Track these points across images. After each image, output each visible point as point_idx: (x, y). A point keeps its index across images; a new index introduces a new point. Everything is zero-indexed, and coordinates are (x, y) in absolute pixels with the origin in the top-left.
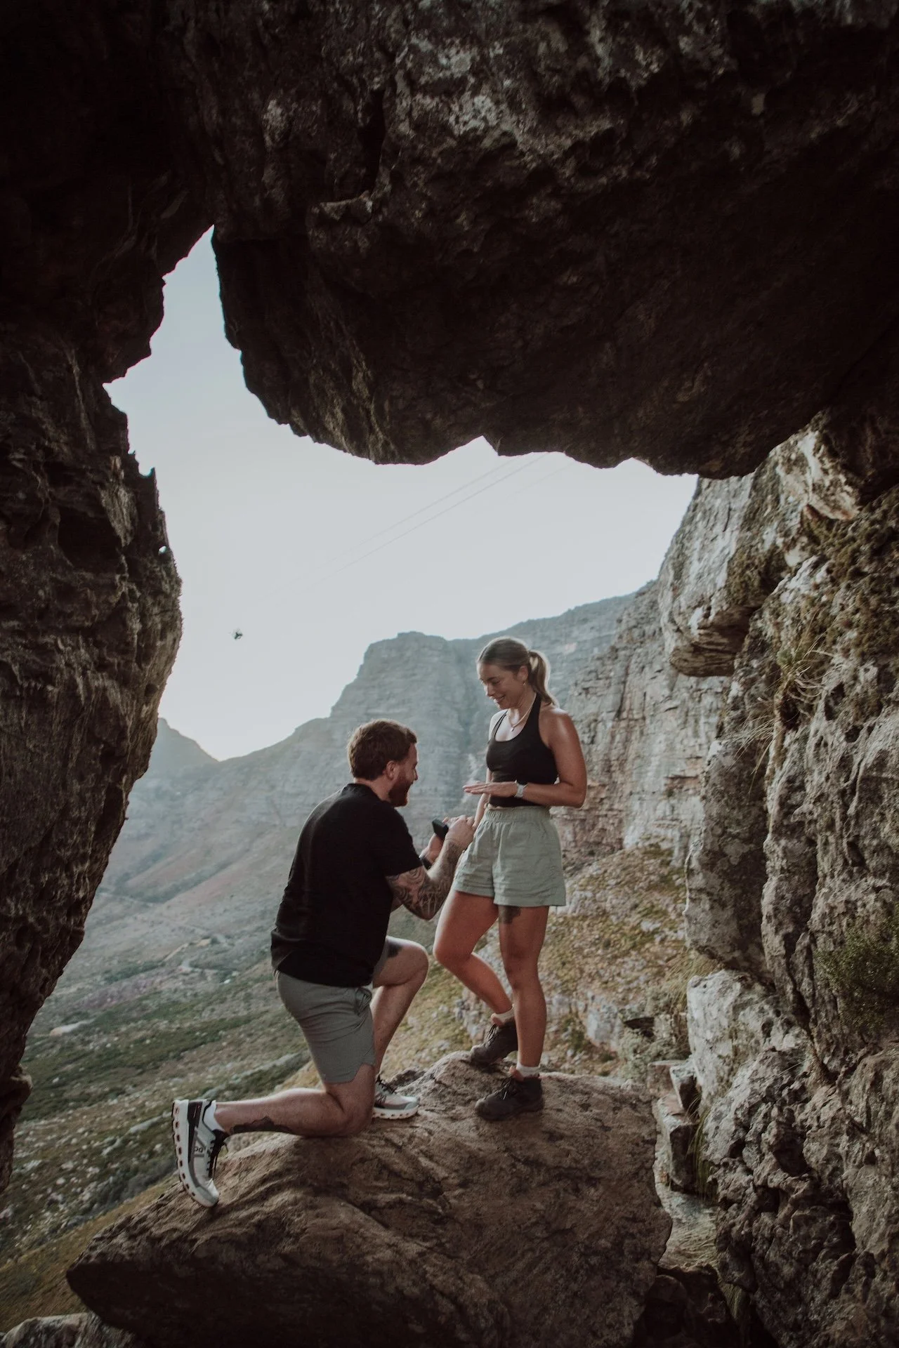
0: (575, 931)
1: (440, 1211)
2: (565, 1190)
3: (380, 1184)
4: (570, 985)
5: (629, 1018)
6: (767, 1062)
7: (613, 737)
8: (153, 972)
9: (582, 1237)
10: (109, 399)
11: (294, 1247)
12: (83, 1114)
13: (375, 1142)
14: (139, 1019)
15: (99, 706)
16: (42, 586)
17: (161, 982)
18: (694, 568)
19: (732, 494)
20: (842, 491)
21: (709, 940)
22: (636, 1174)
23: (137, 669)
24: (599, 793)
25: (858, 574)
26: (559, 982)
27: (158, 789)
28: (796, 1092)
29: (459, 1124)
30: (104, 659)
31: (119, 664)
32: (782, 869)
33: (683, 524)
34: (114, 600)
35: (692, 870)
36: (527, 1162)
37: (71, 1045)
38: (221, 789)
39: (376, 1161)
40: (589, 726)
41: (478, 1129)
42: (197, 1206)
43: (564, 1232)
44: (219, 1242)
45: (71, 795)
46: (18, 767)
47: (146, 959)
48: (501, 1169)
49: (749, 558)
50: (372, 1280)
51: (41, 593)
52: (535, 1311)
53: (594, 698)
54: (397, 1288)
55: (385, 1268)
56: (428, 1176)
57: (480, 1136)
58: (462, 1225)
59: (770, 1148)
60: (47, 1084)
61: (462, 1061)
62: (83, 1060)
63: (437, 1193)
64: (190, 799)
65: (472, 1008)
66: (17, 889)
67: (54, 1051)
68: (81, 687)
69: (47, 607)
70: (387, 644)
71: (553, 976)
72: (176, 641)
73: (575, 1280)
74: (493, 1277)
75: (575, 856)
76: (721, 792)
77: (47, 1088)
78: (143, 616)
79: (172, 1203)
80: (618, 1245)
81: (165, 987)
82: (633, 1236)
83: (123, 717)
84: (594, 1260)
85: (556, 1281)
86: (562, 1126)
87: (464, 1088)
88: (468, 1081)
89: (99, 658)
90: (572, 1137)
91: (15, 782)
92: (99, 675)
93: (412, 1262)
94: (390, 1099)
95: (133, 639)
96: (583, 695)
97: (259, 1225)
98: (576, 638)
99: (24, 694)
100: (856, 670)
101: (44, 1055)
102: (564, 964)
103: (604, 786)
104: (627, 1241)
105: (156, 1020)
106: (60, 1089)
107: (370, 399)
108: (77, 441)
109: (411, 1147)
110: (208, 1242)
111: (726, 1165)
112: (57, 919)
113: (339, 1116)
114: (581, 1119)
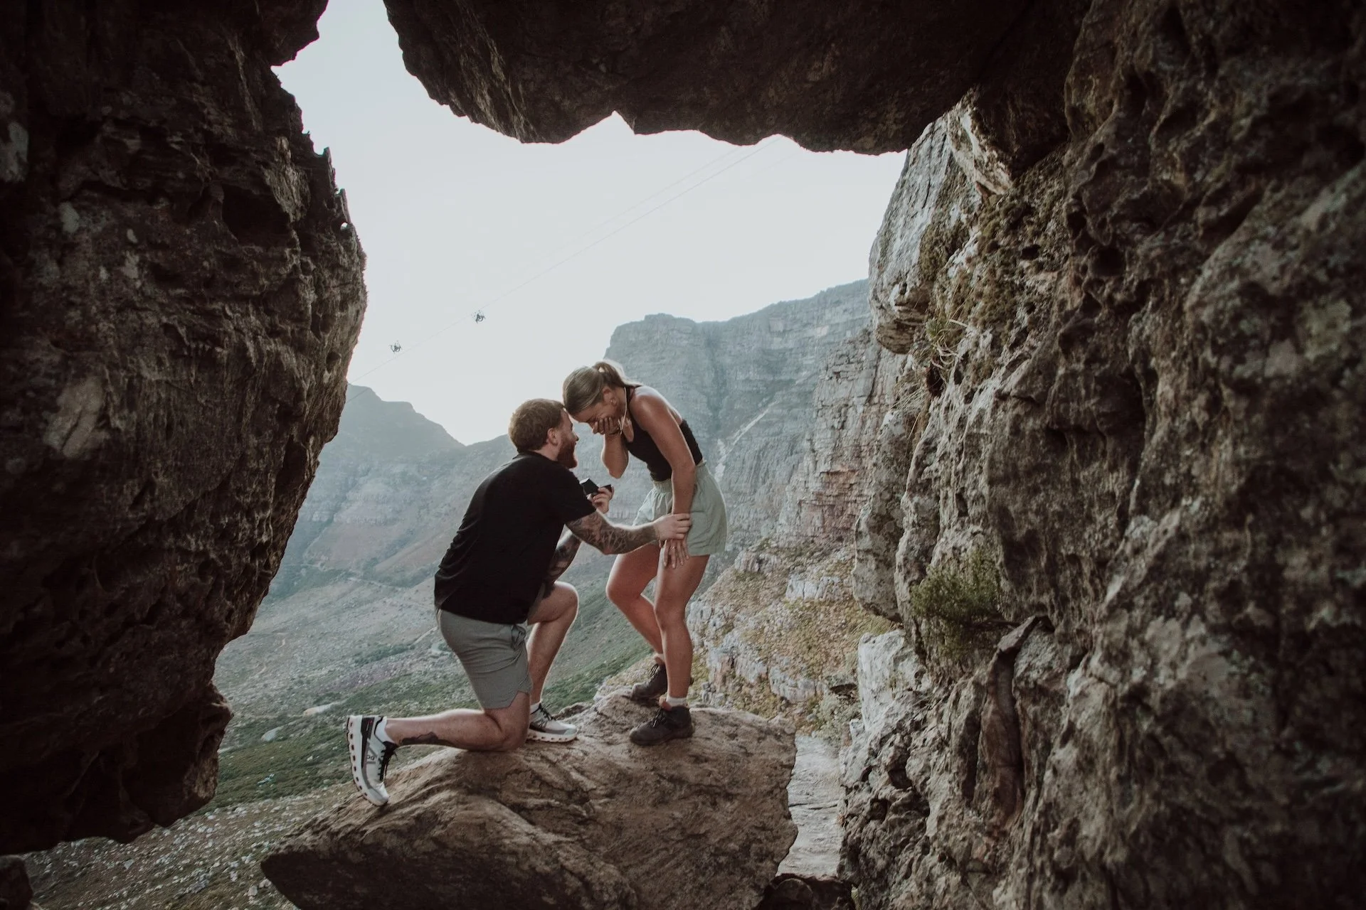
0: (822, 616)
1: (585, 814)
2: (703, 803)
3: (532, 791)
4: (816, 669)
5: (835, 685)
6: (902, 700)
7: (864, 422)
8: (403, 655)
9: (714, 840)
10: (278, 82)
11: (443, 831)
12: (338, 790)
13: (531, 758)
14: (391, 700)
15: (273, 368)
16: (207, 258)
17: (411, 664)
18: (897, 245)
19: (933, 170)
20: (998, 167)
21: (874, 597)
22: (771, 792)
23: (313, 337)
24: (848, 478)
25: (995, 247)
26: (804, 666)
27: (404, 474)
28: (918, 723)
29: (613, 747)
30: (276, 326)
31: (293, 332)
32: (914, 522)
33: (892, 201)
34: (284, 272)
35: (861, 533)
36: (671, 779)
37: (324, 725)
38: (467, 474)
39: (530, 773)
40: (839, 411)
41: (630, 751)
42: (371, 805)
43: (698, 836)
44: (384, 832)
45: (248, 447)
46: (190, 418)
47: (397, 642)
48: (647, 784)
49: (937, 234)
50: (509, 859)
51: (206, 264)
52: (663, 896)
53: (845, 382)
54: (530, 866)
55: (521, 849)
56: (577, 787)
57: (631, 757)
58: (603, 827)
59: (886, 768)
60: (301, 762)
61: (623, 696)
62: (336, 739)
63: (583, 800)
64: (436, 484)
65: (718, 690)
66: (197, 527)
67: (308, 731)
68: (251, 350)
69: (213, 277)
70: (633, 326)
71: (799, 660)
72: (359, 313)
73: (704, 875)
74: (627, 868)
75: (823, 542)
76: (890, 459)
77: (300, 766)
78: (319, 286)
79: (351, 806)
80: (745, 849)
81: (415, 669)
82: (760, 841)
83: (299, 380)
84: (722, 859)
85: (685, 874)
86: (708, 751)
87: (622, 719)
88: (627, 713)
89: (271, 324)
90: (716, 760)
91: (187, 433)
92: (272, 340)
93: (547, 847)
94: (551, 725)
95: (307, 308)
96: (834, 380)
97: (418, 818)
98: (829, 321)
99: (192, 354)
100: (978, 338)
101: (298, 735)
102: (810, 648)
103: (854, 471)
104: (754, 845)
105: (407, 701)
106: (314, 767)
107: (507, 82)
108: (242, 123)
109: (564, 763)
110: (374, 832)
111: (857, 787)
112: (239, 557)
113: (497, 735)
114: (727, 746)
